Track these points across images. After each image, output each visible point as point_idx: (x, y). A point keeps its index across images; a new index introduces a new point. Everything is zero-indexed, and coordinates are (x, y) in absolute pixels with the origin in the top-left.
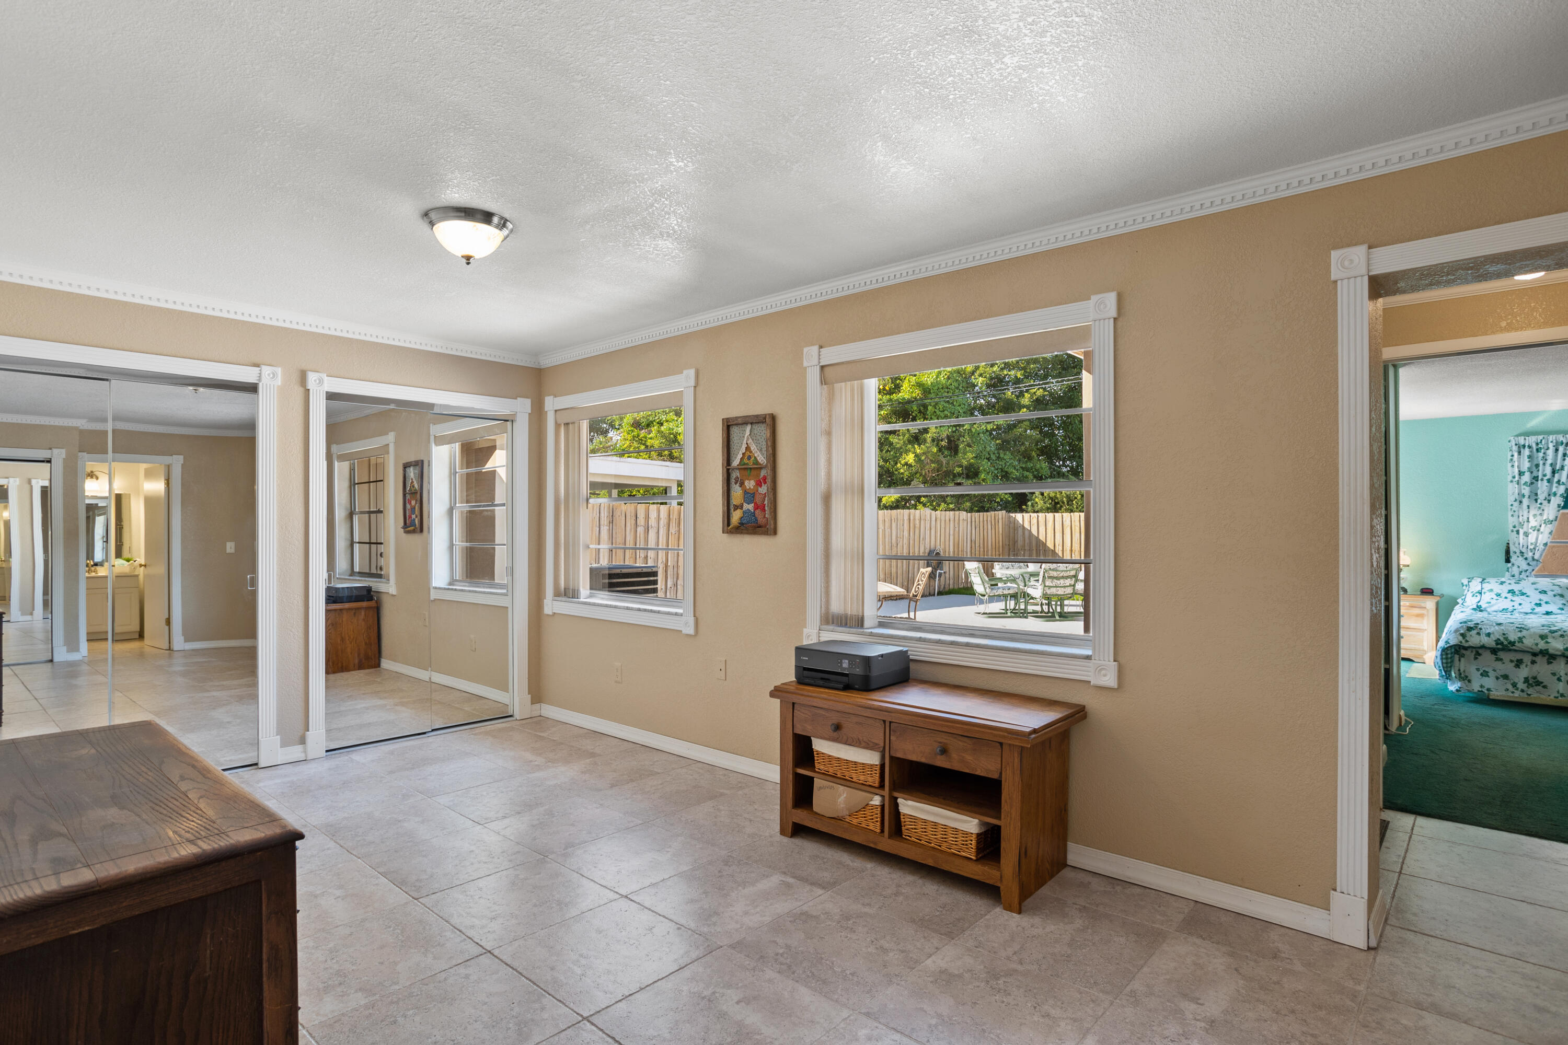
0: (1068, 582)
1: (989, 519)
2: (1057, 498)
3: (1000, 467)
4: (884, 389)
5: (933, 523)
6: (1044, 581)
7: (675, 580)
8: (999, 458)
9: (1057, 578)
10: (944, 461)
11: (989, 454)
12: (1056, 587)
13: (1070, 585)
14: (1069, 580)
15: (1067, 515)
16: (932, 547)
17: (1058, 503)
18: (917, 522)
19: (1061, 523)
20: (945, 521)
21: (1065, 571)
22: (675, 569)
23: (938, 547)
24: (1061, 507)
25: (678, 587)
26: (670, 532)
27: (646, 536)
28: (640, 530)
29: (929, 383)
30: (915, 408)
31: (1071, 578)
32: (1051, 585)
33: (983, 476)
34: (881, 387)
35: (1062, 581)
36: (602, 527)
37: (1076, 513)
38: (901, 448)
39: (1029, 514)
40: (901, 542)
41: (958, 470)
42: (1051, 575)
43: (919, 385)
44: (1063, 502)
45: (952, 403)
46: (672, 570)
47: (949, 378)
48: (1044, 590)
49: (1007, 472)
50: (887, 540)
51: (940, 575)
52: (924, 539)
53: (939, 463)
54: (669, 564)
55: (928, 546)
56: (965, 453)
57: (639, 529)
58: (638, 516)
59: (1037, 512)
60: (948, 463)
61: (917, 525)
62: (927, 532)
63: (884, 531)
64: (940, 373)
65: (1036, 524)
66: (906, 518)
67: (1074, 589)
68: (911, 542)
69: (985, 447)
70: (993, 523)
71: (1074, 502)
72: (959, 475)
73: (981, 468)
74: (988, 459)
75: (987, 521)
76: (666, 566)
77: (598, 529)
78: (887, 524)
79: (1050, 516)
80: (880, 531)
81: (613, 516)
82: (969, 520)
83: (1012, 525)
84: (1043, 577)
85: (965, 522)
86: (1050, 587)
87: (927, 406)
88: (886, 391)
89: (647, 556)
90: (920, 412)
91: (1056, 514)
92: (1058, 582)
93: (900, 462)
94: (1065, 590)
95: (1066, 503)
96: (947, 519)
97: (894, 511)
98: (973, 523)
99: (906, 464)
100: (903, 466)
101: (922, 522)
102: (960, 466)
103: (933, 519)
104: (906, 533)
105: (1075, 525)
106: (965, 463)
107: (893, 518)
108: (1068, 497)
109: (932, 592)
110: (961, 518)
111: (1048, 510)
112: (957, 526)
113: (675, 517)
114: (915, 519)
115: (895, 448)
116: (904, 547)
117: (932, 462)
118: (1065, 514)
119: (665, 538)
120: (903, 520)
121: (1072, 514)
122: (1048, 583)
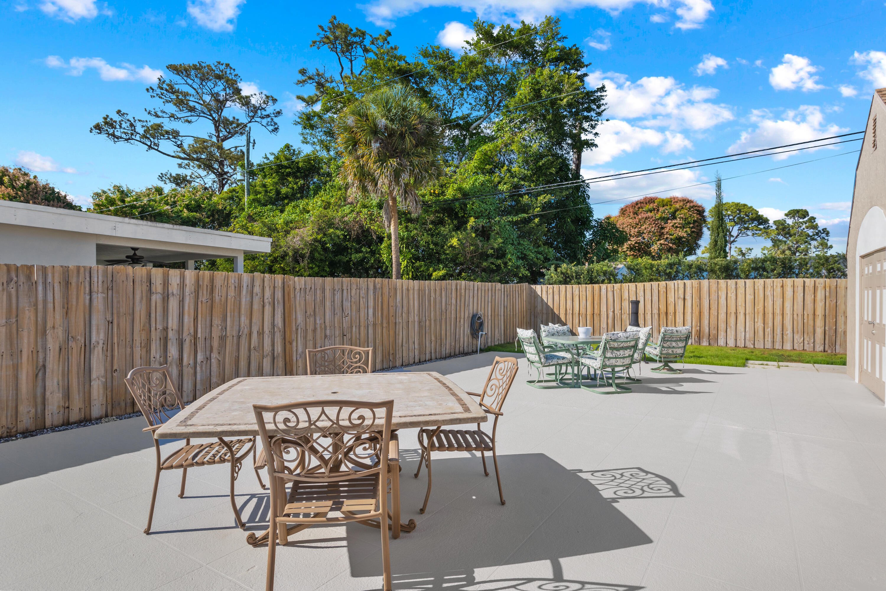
0: (627, 353)
1: (517, 289)
2: (568, 274)
3: (520, 251)
4: (434, 193)
5: (476, 292)
6: (604, 353)
7: (208, 353)
8: (519, 244)
9: (618, 349)
10: (480, 244)
11: (513, 241)
12: (616, 358)
13: (629, 356)
14: (629, 350)
15: (575, 287)
16: (475, 312)
17: (568, 277)
18: (463, 291)
19: (571, 292)
20: (485, 290)
21: (625, 342)
22: (208, 342)
23: (479, 313)
24: (571, 280)
25: (213, 360)
26: (200, 300)
27: (166, 304)
28: (156, 298)
29: (468, 187)
30: (458, 206)
31: (631, 349)
32: (611, 356)
33: (509, 256)
34: (432, 191)
35: (622, 352)
36: (94, 296)
37: (583, 285)
38: (447, 235)
39: (546, 286)
40: (450, 308)
41: (491, 251)
42: (612, 346)
43: (460, 189)
44: (573, 277)
45: (485, 202)
46: (203, 342)
47: (482, 185)
48: (604, 361)
49: (525, 255)
50: (437, 307)
51: (482, 335)
52: (469, 305)
53: (476, 245)
54: (199, 335)
55: (471, 312)
56: (495, 239)
57: (154, 297)
58: (153, 281)
59: (552, 284)
60: (483, 246)
61: (463, 294)
62: (471, 300)
63: (435, 299)
64: (476, 180)
65: (552, 294)
66: (454, 288)
67: (632, 359)
68: (458, 308)
69: (510, 236)
70: (520, 293)
71: (582, 276)
72: (492, 255)
73: (507, 251)
74: (512, 244)
75: (515, 291)
76: (195, 337)
77: (88, 297)
78: (438, 293)
79: (563, 287)
80: (432, 298)
81: (112, 281)
82: (503, 290)
83: (533, 294)
84: (604, 347)
85: (500, 292)
86: (610, 358)
87: (467, 205)
88: (436, 194)
89: (167, 328)
90: (461, 208)
91: (567, 285)
92: (618, 353)
93: (446, 245)
94: (624, 361)
95: (575, 277)
96: (486, 288)
97: (444, 282)
98: (506, 292)
99: (451, 246)
100: (449, 248)
101: (467, 291)
102: (492, 248)
103: (476, 288)
104: (454, 301)
105: (582, 295)
106: (496, 246)
107: (442, 288)
108: (576, 272)
109: (475, 350)
110: (497, 289)
111: (560, 283)
112: (493, 294)
113: (205, 284)
114: (461, 289)
115: (442, 235)
116: (452, 313)
117: (472, 245)
118: (574, 286)
119: (192, 307)
120: (452, 289)
121: (580, 285)
122: (609, 355)
